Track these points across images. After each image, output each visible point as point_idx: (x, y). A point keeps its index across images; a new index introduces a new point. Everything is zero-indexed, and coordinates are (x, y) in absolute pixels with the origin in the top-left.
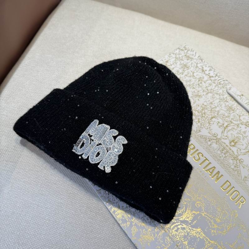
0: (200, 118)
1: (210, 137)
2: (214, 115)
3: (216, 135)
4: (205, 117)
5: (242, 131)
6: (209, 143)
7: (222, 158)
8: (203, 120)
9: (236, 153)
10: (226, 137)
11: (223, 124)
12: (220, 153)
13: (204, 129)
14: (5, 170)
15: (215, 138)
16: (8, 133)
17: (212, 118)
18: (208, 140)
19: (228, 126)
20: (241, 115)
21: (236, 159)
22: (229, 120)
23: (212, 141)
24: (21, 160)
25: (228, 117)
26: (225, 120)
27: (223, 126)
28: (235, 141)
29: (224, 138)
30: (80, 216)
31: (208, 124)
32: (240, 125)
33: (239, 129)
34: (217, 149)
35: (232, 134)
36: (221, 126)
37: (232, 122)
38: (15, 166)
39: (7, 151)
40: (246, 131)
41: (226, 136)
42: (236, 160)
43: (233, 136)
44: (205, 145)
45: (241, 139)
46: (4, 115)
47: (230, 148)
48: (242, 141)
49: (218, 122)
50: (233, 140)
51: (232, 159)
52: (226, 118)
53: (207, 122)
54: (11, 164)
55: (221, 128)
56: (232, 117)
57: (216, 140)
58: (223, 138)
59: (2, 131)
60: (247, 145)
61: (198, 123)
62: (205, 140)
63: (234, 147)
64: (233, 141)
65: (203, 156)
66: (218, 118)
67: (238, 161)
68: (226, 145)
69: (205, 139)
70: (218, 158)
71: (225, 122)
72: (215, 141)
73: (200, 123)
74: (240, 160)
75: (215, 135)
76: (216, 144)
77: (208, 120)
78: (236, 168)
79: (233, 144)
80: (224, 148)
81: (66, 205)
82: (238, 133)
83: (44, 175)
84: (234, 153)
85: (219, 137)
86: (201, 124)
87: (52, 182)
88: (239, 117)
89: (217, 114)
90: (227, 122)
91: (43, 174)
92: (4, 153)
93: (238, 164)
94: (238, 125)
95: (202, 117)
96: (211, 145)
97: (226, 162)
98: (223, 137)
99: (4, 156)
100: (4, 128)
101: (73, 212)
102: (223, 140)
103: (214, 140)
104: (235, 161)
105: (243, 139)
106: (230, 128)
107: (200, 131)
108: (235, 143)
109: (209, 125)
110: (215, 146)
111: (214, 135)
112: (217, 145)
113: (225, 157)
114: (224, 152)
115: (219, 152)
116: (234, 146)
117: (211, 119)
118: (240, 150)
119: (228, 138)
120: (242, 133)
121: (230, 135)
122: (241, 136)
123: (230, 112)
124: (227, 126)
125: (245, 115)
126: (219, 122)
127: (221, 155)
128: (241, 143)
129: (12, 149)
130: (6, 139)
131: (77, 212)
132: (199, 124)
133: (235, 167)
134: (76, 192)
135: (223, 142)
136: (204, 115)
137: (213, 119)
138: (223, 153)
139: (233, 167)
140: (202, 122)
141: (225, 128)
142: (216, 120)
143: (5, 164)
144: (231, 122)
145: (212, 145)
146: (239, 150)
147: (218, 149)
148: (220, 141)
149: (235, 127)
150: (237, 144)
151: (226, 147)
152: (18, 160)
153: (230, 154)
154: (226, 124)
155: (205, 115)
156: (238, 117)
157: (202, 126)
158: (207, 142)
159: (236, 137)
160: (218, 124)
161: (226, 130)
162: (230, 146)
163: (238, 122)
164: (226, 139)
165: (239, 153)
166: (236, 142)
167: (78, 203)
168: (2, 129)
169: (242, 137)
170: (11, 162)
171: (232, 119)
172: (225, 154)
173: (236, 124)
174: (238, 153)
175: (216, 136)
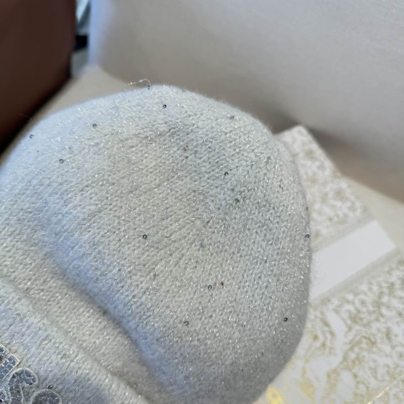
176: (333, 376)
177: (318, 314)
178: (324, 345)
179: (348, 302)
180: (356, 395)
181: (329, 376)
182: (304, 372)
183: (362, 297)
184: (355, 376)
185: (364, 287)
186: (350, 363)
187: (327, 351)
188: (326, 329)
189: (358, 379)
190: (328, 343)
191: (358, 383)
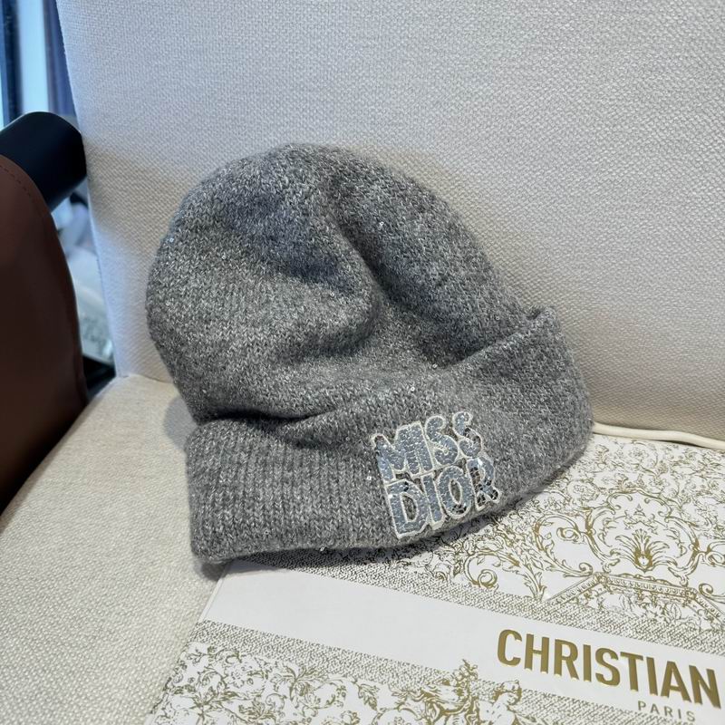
0: (510, 551)
1: (580, 587)
2: (533, 519)
3: (588, 569)
4: (518, 540)
5: (631, 513)
6: (593, 603)
7: (661, 621)
8: (522, 551)
9: (676, 581)
10: (615, 556)
11: (576, 528)
12: (644, 611)
13: (545, 573)
15: (592, 579)
17: (536, 530)
18: (582, 596)
19: (590, 523)
20: (590, 475)
21: (692, 596)
22: (576, 507)
23: (594, 593)
25: (568, 499)
26: (568, 514)
27: (580, 533)
28: (643, 550)
29: (613, 563)
31: (543, 553)
32: (614, 502)
33: (620, 513)
34: (627, 606)
35: (617, 536)
36: (575, 534)
37: (588, 508)
40: (639, 506)
41: (612, 553)
42: (695, 599)
43: (625, 540)
44: (588, 617)
45: (649, 533)
47: (649, 577)
48: (654, 538)
49: (559, 532)
50: (634, 550)
51: (684, 605)
52: (568, 507)
53: (537, 550)
55: (580, 540)
56: (576, 496)
57: (599, 582)
58: (611, 565)
60: (675, 539)
61: (515, 568)
62: (578, 603)
63: (654, 566)
64: (638, 553)
65: (614, 655)
66: (551, 520)
67: (700, 598)
68: (635, 577)
69: (575, 601)
70: (653, 628)
71: (573, 518)
72: (600, 586)
73: (521, 564)
74: (702, 592)
75: (584, 569)
76: (610, 591)
77: (532, 543)
78: (715, 621)
79: (646, 561)
80: (639, 590)
82: (628, 526)
84: (671, 585)
85: (598, 568)
86: (526, 566)
88: (593, 484)
89: (540, 512)
90: (577, 515)
93: (710, 607)
94: (609, 506)
95: (511, 545)
96: (601, 605)
97: (678, 623)
98: (607, 561)
102: (615, 570)
103: (594, 585)
104: (693, 602)
105: (654, 530)
106: (598, 526)
107: (540, 587)
108: (648, 554)
109: (548, 556)
110: (612, 601)
111: (583, 573)
112: (616, 595)
113: (663, 613)
114: (647, 600)
115: (639, 611)
116: (651, 565)
117: (536, 536)
118: (676, 564)
119: (619, 554)
120: (636, 517)
121: (616, 545)
122: (640, 526)
123: (558, 485)
124: (588, 527)
125: (597, 470)
126: (562, 529)
127: (651, 616)
128: (660, 545)
132: (523, 570)
133: (711, 619)
135: (619, 576)
136: (511, 537)
137: (543, 531)
138: (647, 604)
139: (706, 625)
140: (523, 557)
141: (590, 536)
142: (553, 529)
144: (585, 509)
145: (604, 604)
146: (672, 566)
147: (626, 602)
148: (611, 578)
149: (609, 514)
150: (652, 553)
151: (640, 582)
153: (667, 594)
154: (581, 523)
155: (513, 533)
156: (589, 486)
157: (535, 571)
158: (586, 607)
159: (633, 537)
160: (563, 536)
161: (595, 537)
162: (645, 571)
163: (602, 498)
164: (619, 561)
165: (682, 574)
166: (648, 552)
169: (645, 528)
171: (581, 500)
172: (656, 605)
173: (602, 507)
174: (678, 576)
175: (590, 573)
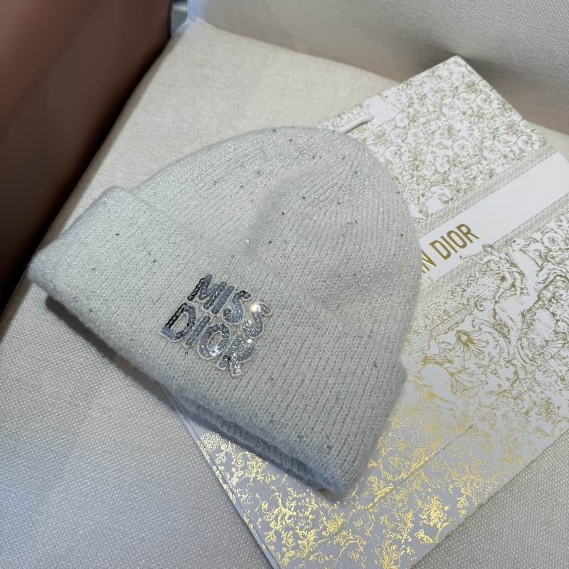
14: (52, 451)
16: (57, 364)
24: (85, 428)
30: (214, 559)
38: (73, 443)
39: (54, 406)
46: (47, 321)
54: (64, 436)
59: (43, 360)
81: (184, 533)
83: (135, 463)
87: (153, 480)
91: (133, 460)
92: (48, 412)
99: (48, 419)
100: (48, 352)
101: (199, 549)
129: (65, 402)
130: (51, 377)
131: (208, 549)
134: (206, 506)
143: (52, 436)
152: (79, 429)
167: (211, 530)
168: (44, 353)
170: (64, 431)
176: (527, 316)
177: (503, 256)
178: (513, 285)
179: (536, 241)
180: (556, 333)
181: (523, 315)
182: (495, 313)
183: (551, 234)
184: (554, 314)
185: (552, 225)
186: (547, 303)
187: (518, 292)
188: (514, 269)
189: (557, 318)
190: (518, 283)
191: (558, 321)
